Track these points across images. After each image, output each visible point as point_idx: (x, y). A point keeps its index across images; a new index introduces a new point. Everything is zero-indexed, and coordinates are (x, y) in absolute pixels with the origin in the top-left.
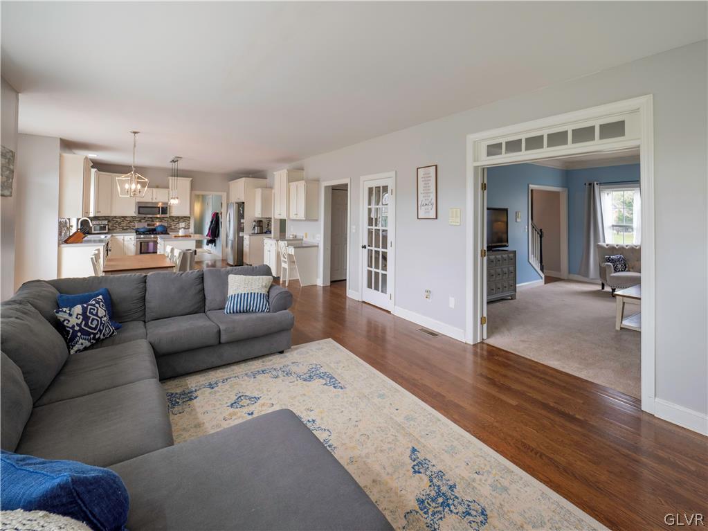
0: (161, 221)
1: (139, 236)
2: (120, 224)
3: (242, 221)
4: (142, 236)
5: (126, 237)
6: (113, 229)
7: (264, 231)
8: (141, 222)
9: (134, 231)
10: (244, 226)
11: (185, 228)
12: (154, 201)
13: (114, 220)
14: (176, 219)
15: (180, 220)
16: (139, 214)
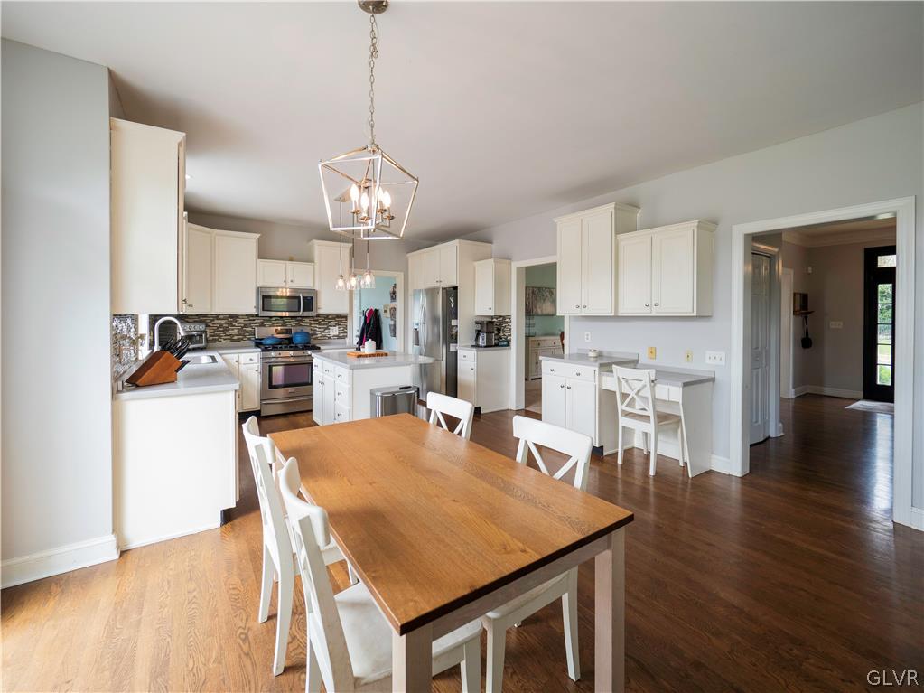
0: (299, 325)
1: (268, 354)
2: (226, 330)
3: (454, 322)
4: (273, 354)
5: (242, 356)
6: (214, 341)
7: (494, 342)
8: (264, 326)
9: (253, 343)
10: (457, 332)
11: (339, 337)
12: (289, 284)
13: (216, 321)
14: (323, 320)
15: (329, 322)
16: (263, 310)
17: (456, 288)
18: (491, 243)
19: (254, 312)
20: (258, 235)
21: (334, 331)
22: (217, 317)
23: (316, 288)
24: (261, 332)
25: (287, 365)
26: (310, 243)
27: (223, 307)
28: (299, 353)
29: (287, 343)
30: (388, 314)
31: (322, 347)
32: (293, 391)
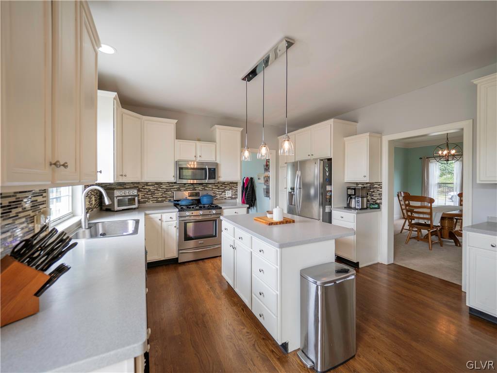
0: (205, 189)
3: (328, 188)
4: (188, 213)
5: (164, 215)
7: (366, 205)
8: (180, 190)
9: (172, 204)
10: (331, 196)
11: (232, 198)
12: (199, 159)
13: (146, 187)
14: (222, 186)
15: (225, 187)
16: (180, 178)
17: (330, 160)
18: (356, 122)
19: (173, 180)
20: (176, 121)
21: (229, 194)
22: (147, 184)
23: (218, 161)
24: (178, 195)
25: (196, 222)
26: (212, 128)
27: (150, 176)
28: (207, 212)
29: (197, 203)
30: (262, 181)
31: (223, 208)
32: (202, 242)
